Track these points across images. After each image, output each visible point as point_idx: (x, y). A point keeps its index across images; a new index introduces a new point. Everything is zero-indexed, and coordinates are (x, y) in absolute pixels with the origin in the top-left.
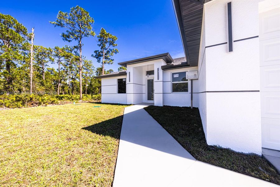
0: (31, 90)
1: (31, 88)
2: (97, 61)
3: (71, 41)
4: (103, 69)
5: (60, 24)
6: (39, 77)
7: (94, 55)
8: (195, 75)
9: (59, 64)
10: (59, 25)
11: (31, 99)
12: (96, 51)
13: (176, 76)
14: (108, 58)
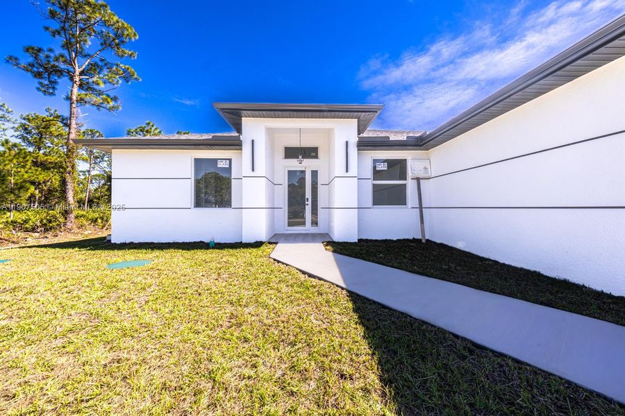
2: (38, 89)
4: (73, 122)
7: (23, 63)
8: (425, 168)
13: (382, 167)
14: (93, 90)
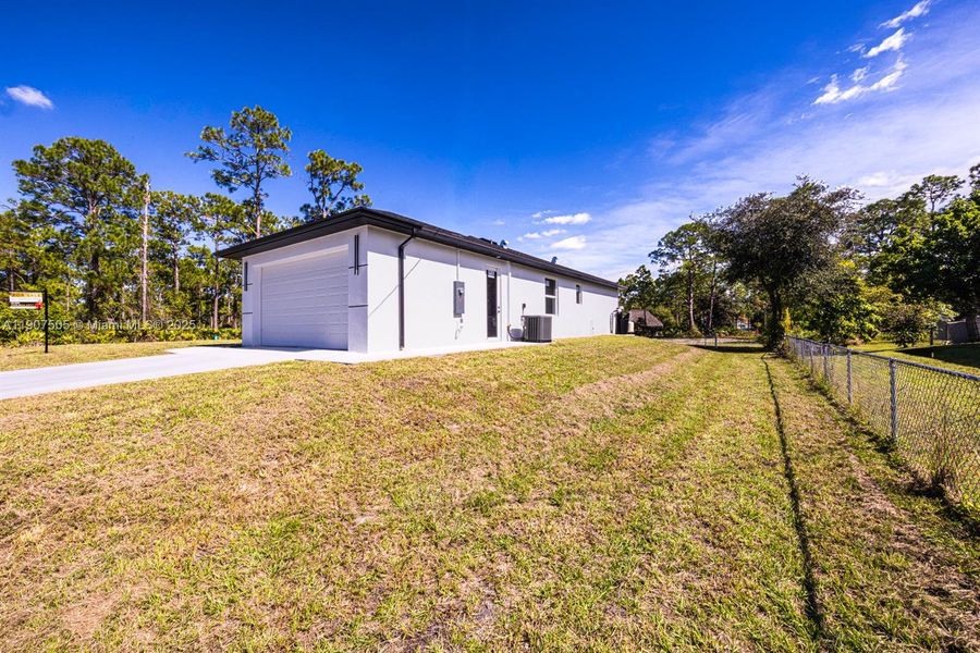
0: (144, 315)
1: (144, 310)
3: (236, 189)
5: (208, 155)
6: (165, 277)
9: (217, 241)
10: (204, 157)
11: (145, 333)
12: (305, 206)
